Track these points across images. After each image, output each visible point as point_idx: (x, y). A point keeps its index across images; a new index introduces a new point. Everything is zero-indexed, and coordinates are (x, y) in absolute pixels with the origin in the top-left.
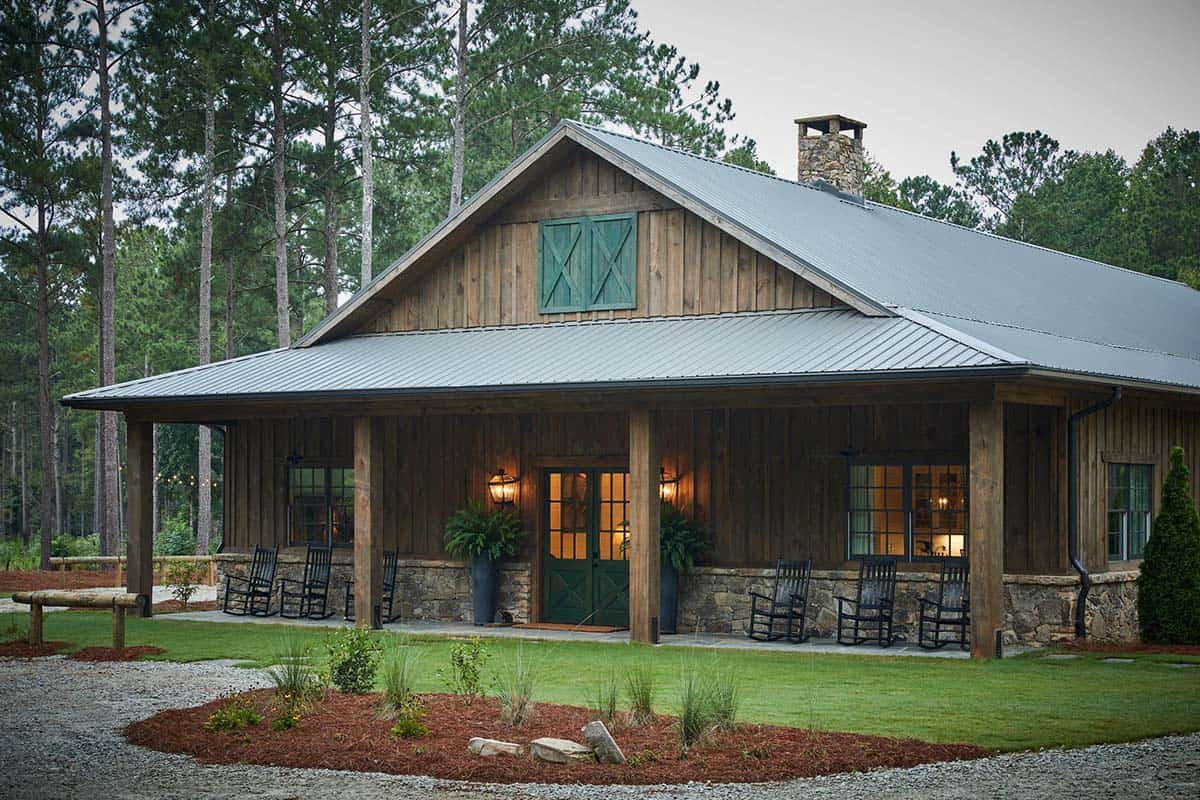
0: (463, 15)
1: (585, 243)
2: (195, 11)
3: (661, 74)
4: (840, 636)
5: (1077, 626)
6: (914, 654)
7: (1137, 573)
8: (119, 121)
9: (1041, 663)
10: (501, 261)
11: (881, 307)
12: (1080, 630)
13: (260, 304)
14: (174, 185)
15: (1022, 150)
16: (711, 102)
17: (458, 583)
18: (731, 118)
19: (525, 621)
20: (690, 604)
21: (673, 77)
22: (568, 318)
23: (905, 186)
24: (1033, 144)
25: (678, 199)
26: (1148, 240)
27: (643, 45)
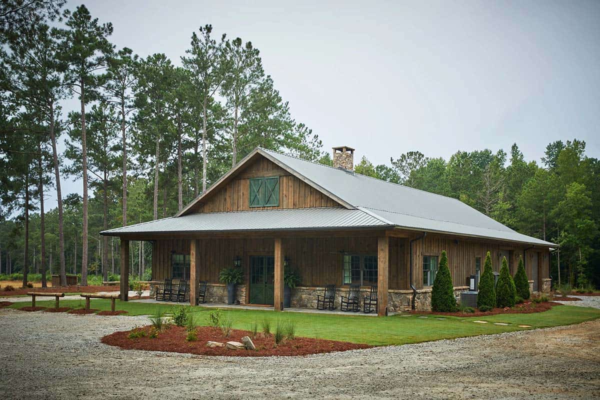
0: (236, 113)
1: (263, 185)
2: (153, 111)
3: (300, 132)
4: (341, 308)
5: (412, 306)
6: (361, 314)
7: (431, 290)
8: (130, 145)
9: (399, 318)
10: (238, 191)
11: (354, 207)
12: (413, 307)
13: (174, 202)
14: (147, 165)
15: (413, 157)
16: (315, 141)
17: (224, 291)
18: (321, 146)
19: (244, 303)
20: (294, 298)
21: (304, 133)
22: (258, 209)
23: (377, 168)
24: (416, 155)
25: (291, 172)
26: (451, 185)
27: (292, 124)
